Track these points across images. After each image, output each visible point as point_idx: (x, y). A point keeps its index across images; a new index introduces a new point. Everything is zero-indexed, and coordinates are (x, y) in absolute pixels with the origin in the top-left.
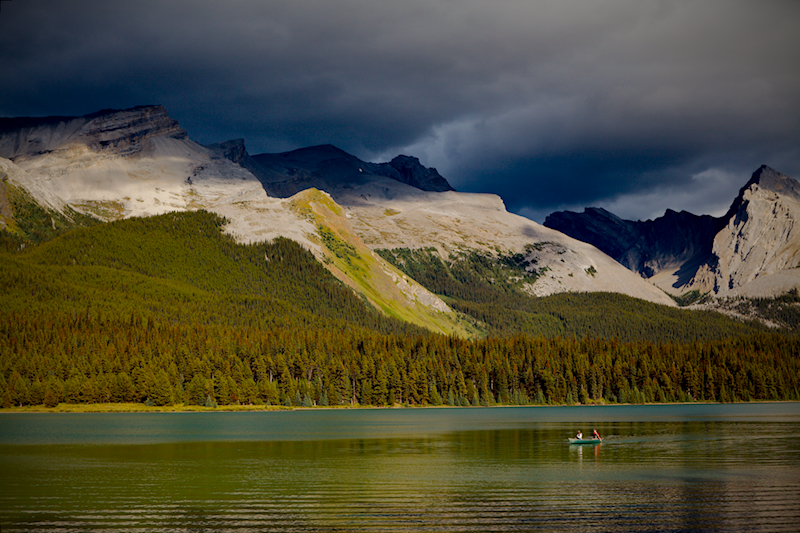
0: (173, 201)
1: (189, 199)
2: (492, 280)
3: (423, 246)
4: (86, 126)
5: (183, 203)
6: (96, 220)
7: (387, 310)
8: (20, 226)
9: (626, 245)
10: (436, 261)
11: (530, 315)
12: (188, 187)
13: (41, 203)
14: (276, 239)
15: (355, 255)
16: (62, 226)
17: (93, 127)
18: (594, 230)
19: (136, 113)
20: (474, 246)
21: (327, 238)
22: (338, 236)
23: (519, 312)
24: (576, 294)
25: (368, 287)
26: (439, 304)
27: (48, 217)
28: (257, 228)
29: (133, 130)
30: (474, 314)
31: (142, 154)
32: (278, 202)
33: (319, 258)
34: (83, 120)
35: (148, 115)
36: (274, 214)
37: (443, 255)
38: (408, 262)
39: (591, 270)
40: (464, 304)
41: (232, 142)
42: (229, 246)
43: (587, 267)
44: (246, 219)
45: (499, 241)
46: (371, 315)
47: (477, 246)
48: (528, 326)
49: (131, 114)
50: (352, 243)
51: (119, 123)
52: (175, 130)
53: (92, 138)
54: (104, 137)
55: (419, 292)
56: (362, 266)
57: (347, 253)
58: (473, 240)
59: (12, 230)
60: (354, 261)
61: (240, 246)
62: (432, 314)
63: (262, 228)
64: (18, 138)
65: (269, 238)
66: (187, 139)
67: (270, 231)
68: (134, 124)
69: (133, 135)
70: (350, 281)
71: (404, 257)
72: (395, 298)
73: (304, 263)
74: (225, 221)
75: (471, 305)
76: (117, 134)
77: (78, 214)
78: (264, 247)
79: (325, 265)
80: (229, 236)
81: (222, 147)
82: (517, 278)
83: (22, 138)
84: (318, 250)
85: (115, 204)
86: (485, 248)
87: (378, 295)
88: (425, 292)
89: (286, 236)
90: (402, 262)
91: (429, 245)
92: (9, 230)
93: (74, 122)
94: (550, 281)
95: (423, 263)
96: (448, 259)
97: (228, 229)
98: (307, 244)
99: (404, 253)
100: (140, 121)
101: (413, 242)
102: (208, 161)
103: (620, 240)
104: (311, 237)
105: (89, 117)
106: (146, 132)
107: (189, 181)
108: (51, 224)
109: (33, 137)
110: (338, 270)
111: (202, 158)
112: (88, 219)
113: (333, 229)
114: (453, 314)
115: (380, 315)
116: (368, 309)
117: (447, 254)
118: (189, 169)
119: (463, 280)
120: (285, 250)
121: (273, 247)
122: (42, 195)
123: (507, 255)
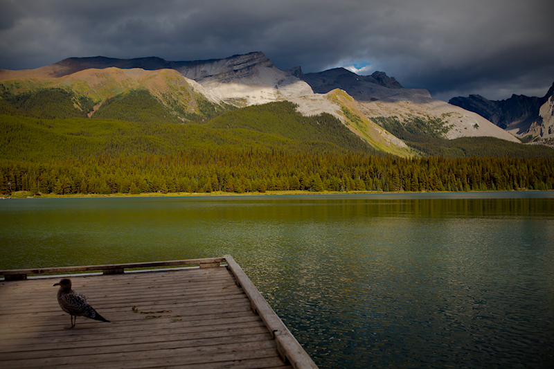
0: (270, 97)
1: (277, 96)
2: (426, 131)
3: (390, 115)
4: (227, 63)
5: (274, 98)
6: (235, 107)
7: (377, 147)
8: (201, 111)
9: (491, 113)
10: (398, 123)
11: (447, 149)
12: (276, 91)
13: (210, 100)
14: (322, 114)
15: (360, 120)
16: (220, 110)
17: (230, 63)
18: (474, 106)
19: (250, 56)
20: (416, 115)
21: (346, 112)
22: (351, 111)
23: (442, 147)
24: (470, 138)
25: (367, 136)
26: (402, 144)
27: (213, 106)
28: (312, 109)
29: (249, 64)
30: (419, 149)
31: (253, 75)
32: (321, 96)
33: (343, 122)
34: (225, 60)
35: (255, 57)
36: (320, 102)
37: (401, 120)
38: (384, 124)
39: (476, 126)
40: (413, 143)
41: (295, 68)
42: (299, 117)
43: (474, 124)
44: (307, 104)
45: (429, 112)
46: (370, 149)
47: (418, 115)
48: (447, 154)
49: (247, 56)
50: (358, 115)
51: (242, 61)
52: (268, 63)
53: (230, 69)
54: (235, 68)
55: (391, 138)
56: (364, 125)
57: (356, 119)
58: (415, 112)
59: (198, 113)
60: (360, 123)
61: (305, 117)
62: (399, 149)
63: (315, 108)
64: (196, 70)
65: (318, 113)
66: (274, 67)
67: (318, 110)
68: (249, 61)
69: (249, 66)
70: (358, 133)
71: (382, 121)
72: (381, 141)
73: (336, 125)
74: (296, 106)
75: (417, 144)
76: (242, 66)
77: (226, 104)
78: (316, 118)
79: (346, 126)
80: (299, 113)
81: (291, 70)
82: (438, 131)
83: (198, 70)
84: (342, 118)
85: (242, 99)
86: (421, 116)
87: (372, 140)
88: (394, 138)
89: (326, 112)
90: (381, 123)
91: (394, 115)
92: (196, 113)
93: (221, 61)
94: (455, 132)
95: (391, 124)
96: (403, 122)
97: (298, 110)
98: (337, 116)
99: (381, 119)
100: (252, 60)
101: (386, 113)
102: (285, 78)
103: (488, 110)
104: (338, 112)
105: (228, 58)
106: (255, 65)
107: (276, 87)
108: (214, 110)
109: (203, 69)
110: (352, 127)
111: (282, 76)
112: (231, 107)
113: (349, 108)
114: (409, 148)
115: (374, 149)
116: (368, 147)
117: (403, 119)
118: (276, 81)
119: (412, 132)
120: (326, 119)
121: (321, 117)
122: (210, 96)
123: (433, 119)
